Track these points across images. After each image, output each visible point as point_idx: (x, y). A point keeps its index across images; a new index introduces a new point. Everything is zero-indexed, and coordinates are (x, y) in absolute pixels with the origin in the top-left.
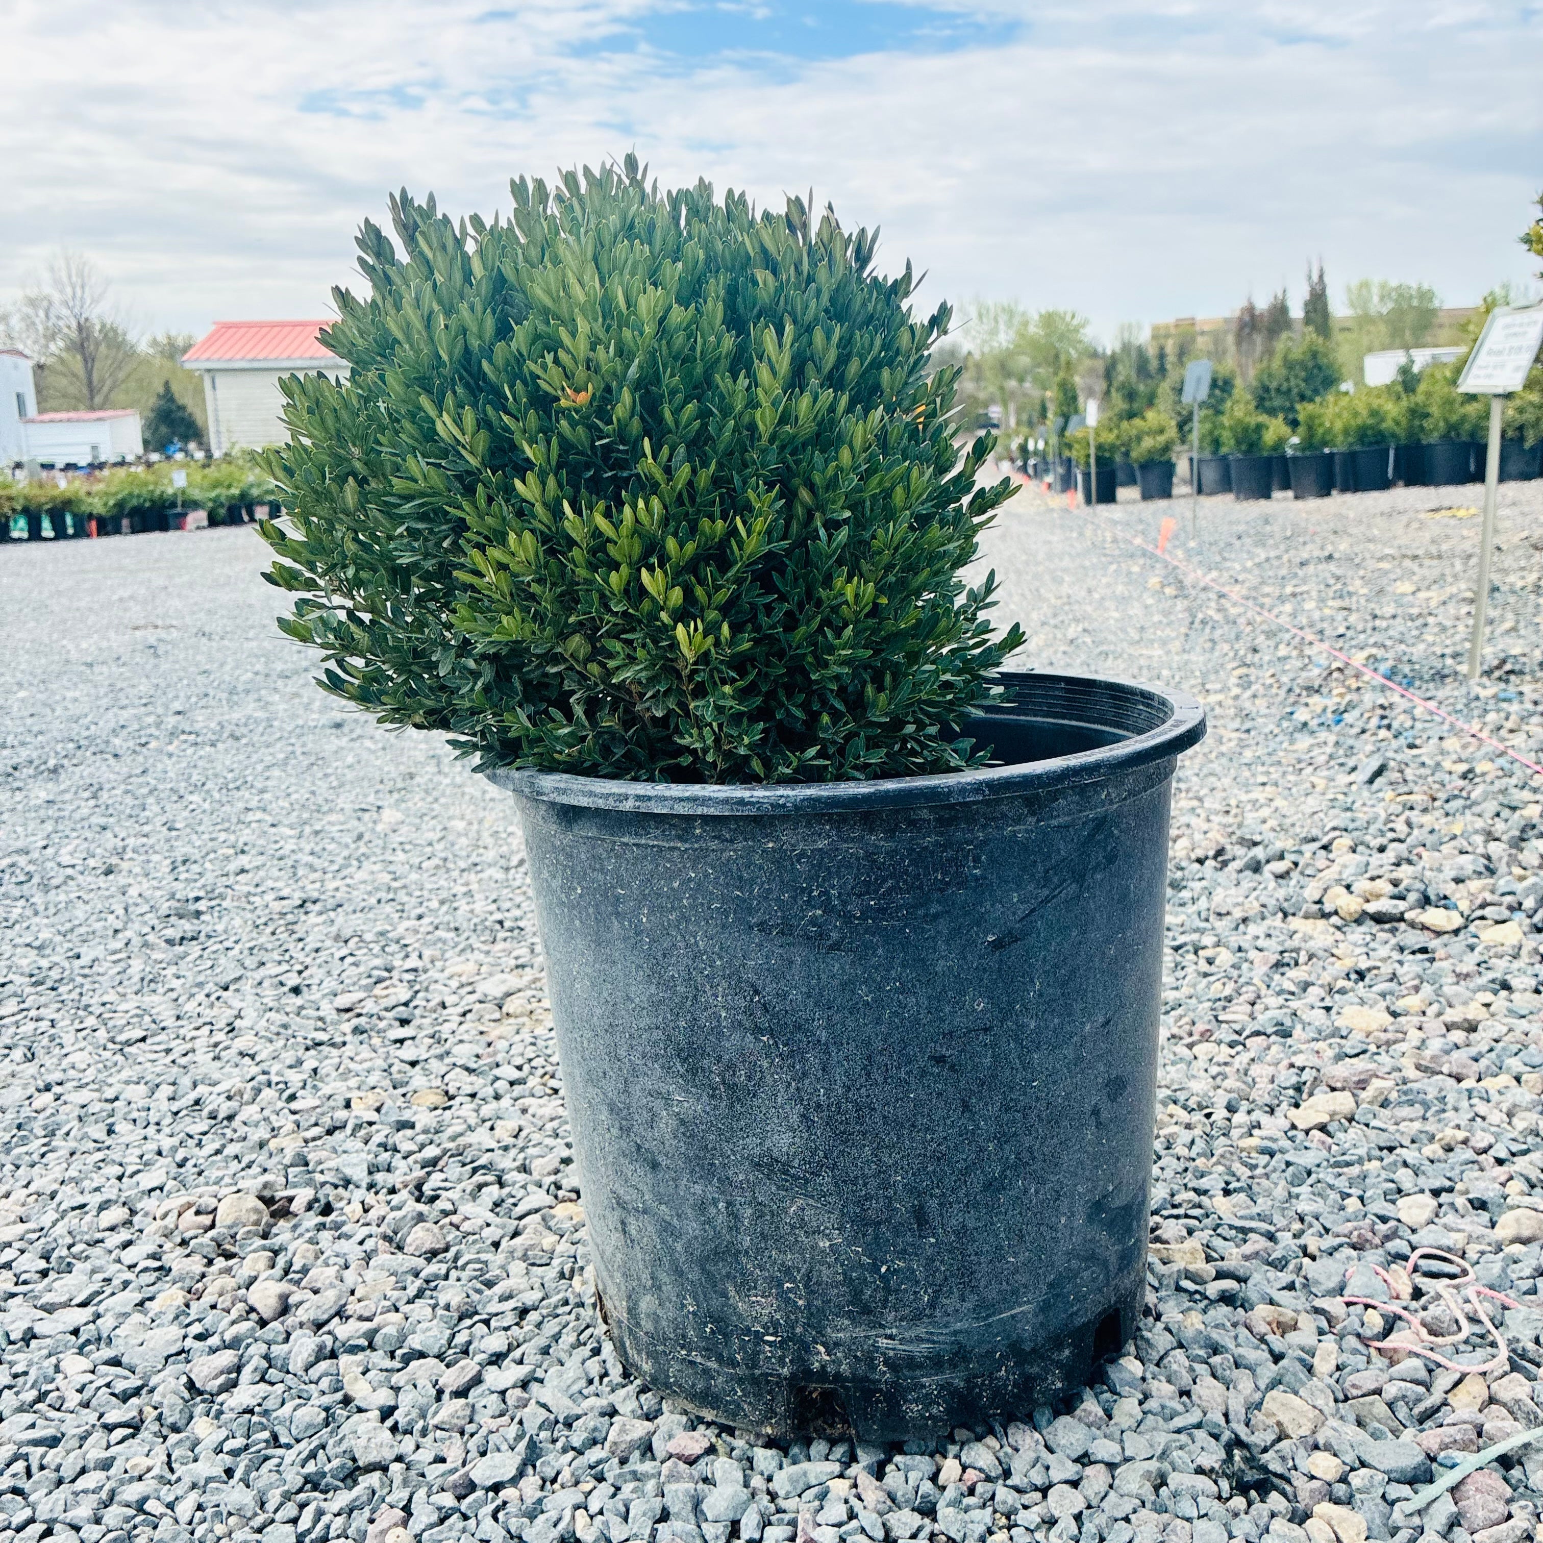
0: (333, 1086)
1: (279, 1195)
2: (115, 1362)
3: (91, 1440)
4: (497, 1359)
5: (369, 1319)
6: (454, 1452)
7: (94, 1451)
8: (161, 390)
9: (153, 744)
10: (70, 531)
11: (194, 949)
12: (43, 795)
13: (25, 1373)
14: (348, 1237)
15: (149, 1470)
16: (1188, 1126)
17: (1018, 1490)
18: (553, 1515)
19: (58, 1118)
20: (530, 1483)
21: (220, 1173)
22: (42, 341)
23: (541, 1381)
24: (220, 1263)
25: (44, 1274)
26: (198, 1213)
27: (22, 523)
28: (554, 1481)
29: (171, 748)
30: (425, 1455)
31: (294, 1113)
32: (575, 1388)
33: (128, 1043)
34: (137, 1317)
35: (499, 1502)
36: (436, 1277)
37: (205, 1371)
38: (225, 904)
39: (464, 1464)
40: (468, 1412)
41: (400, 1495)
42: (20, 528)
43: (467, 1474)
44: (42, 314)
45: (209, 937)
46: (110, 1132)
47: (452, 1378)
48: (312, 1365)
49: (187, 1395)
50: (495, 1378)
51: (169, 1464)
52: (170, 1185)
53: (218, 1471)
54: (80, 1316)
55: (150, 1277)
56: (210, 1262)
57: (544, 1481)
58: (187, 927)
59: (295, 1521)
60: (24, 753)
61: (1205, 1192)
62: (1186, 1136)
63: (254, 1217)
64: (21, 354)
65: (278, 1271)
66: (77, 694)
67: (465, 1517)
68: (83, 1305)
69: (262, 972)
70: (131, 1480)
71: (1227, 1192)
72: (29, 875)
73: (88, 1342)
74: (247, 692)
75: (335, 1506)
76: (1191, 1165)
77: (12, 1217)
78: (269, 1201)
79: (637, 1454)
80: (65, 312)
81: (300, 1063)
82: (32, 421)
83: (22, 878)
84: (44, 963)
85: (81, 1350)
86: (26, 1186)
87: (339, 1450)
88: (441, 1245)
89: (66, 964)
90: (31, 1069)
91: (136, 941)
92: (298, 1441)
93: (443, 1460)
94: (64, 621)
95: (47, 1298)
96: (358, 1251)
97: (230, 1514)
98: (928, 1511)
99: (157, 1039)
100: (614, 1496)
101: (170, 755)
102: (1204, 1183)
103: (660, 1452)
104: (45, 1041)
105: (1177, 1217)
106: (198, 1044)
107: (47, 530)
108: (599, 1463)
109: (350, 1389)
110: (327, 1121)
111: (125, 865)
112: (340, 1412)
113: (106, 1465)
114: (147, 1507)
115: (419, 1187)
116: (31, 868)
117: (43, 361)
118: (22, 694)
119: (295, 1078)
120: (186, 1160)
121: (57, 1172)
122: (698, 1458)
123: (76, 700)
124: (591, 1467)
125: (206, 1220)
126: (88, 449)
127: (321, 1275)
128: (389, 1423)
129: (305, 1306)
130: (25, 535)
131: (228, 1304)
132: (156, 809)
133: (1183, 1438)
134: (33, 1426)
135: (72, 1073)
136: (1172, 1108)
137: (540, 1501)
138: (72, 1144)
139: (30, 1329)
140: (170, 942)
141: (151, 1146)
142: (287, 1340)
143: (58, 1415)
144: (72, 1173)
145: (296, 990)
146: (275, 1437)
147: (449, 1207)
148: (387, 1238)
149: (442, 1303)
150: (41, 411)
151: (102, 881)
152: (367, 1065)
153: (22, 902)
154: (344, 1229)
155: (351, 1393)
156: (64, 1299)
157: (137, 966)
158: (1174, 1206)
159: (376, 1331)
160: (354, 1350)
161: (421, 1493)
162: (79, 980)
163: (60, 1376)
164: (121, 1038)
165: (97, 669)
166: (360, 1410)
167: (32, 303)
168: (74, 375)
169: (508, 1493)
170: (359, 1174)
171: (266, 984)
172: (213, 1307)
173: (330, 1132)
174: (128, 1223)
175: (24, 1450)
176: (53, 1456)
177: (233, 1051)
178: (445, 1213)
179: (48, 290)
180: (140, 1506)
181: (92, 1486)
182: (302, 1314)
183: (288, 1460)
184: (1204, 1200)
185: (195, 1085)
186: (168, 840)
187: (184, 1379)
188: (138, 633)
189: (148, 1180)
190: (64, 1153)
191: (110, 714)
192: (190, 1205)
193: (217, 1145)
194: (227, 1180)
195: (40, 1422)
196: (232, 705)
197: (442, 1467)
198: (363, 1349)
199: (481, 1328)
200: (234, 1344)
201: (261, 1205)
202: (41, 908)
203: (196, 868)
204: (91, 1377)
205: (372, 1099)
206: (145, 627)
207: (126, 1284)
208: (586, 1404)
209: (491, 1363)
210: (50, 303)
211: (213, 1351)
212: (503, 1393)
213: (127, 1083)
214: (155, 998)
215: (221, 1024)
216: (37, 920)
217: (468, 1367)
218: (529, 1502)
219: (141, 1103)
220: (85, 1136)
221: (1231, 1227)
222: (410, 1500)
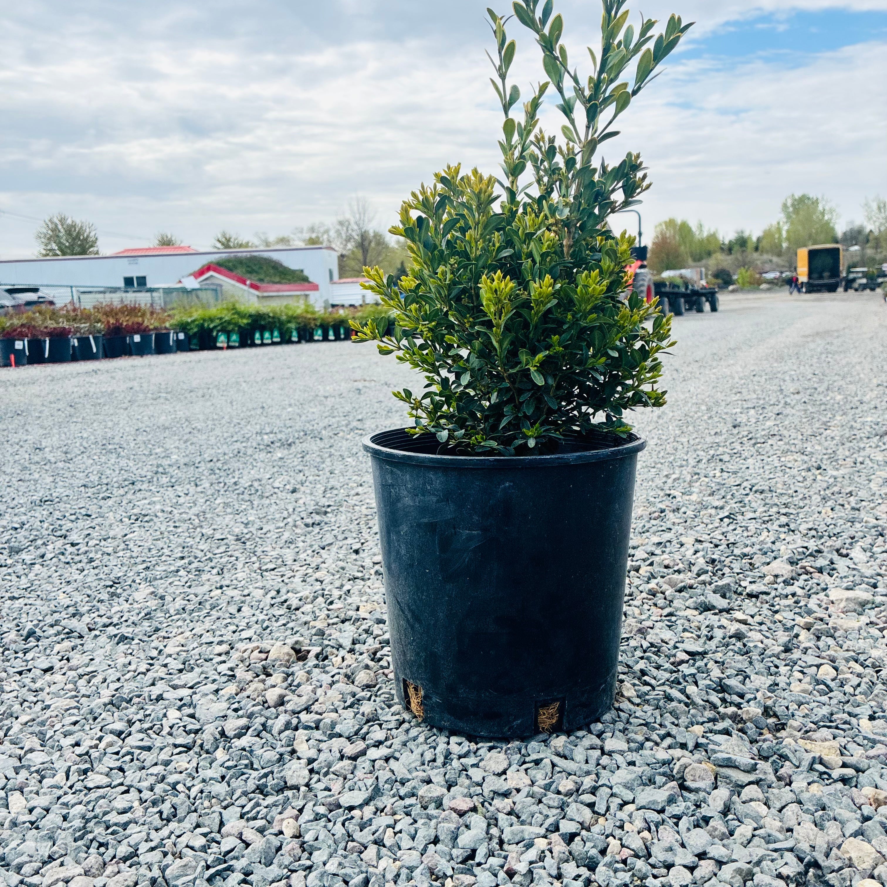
0: (354, 599)
1: (303, 648)
2: (192, 716)
3: (164, 750)
4: (378, 744)
5: (321, 714)
6: (336, 786)
7: (164, 756)
8: (399, 266)
9: (341, 434)
10: (342, 336)
11: (317, 529)
12: (279, 455)
13: (150, 715)
14: (327, 672)
15: (186, 769)
16: (859, 675)
17: (653, 866)
18: (373, 828)
19: (218, 602)
20: (368, 811)
21: (279, 635)
22: (344, 243)
23: (397, 759)
24: (263, 677)
25: (181, 671)
26: (260, 652)
27: (320, 332)
28: (382, 811)
29: (348, 436)
30: (320, 786)
31: (328, 610)
32: (413, 765)
33: (266, 570)
34: (211, 696)
35: (349, 816)
36: (364, 698)
37: (231, 726)
38: (341, 509)
39: (339, 793)
40: (351, 768)
41: (300, 803)
42: (318, 335)
43: (338, 799)
44: (345, 229)
45: (326, 523)
46: (239, 610)
47: (350, 749)
48: (282, 731)
49: (218, 736)
50: (373, 753)
51: (197, 769)
52: (255, 637)
53: (218, 776)
54: (185, 692)
55: (225, 679)
56: (258, 676)
57: (377, 809)
58: (317, 518)
59: (243, 807)
60: (279, 436)
61: (855, 716)
62: (855, 681)
63: (287, 658)
64: (333, 249)
65: (285, 684)
66: (315, 410)
67: (330, 821)
68: (191, 688)
69: (345, 542)
70: (176, 772)
71: (872, 718)
72: (257, 491)
73: (184, 705)
74: (397, 411)
75: (265, 803)
76: (852, 698)
77: (177, 643)
78: (297, 651)
79: (433, 805)
80: (355, 227)
81: (342, 586)
82: (335, 283)
83: (253, 492)
84: (245, 531)
85: (179, 709)
86: (191, 631)
87: (279, 775)
88: (373, 683)
89: (255, 532)
90: (218, 578)
91: (291, 524)
92: (263, 768)
93: (330, 790)
94: (323, 377)
95: (176, 682)
96: (330, 680)
97: (214, 797)
98: (592, 867)
99: (279, 570)
100: (412, 824)
101: (347, 440)
102: (857, 710)
103: (445, 806)
104: (230, 566)
105: (829, 727)
106: (297, 574)
107: (332, 337)
108: (411, 806)
109: (296, 747)
110: (342, 616)
111: (302, 489)
112: (287, 757)
113: (167, 763)
114: (177, 787)
115: (375, 653)
116: (260, 488)
117: (344, 252)
118: (290, 409)
119: (336, 593)
120: (268, 627)
121: (207, 625)
122: (466, 812)
123: (313, 413)
124: (405, 807)
125: (263, 656)
126: (360, 297)
127: (306, 689)
128: (310, 767)
129: (291, 702)
130: (321, 338)
131: (255, 696)
132: (329, 464)
133: (775, 855)
134: (142, 740)
135: (235, 582)
136: (852, 664)
137: (370, 820)
138: (220, 614)
139: (161, 695)
140: (307, 525)
141: (254, 619)
142: (277, 717)
143: (156, 736)
144: (214, 627)
145: (357, 552)
146: (252, 764)
147: (386, 664)
148: (347, 676)
149: (361, 712)
150: (341, 277)
151: (289, 496)
152: (375, 591)
153: (249, 503)
154: (327, 669)
155: (296, 749)
156: (182, 683)
157: (286, 535)
158: (831, 721)
159: (322, 720)
160: (307, 728)
161: (311, 804)
162: (257, 539)
163: (165, 719)
164: (264, 568)
165: (329, 399)
166: (299, 758)
167: (341, 223)
168: (359, 260)
169: (356, 813)
170: (347, 644)
171: (344, 548)
172: (248, 697)
173: (343, 622)
174: (227, 653)
175: (132, 751)
176: (145, 755)
177: (313, 578)
178: (382, 667)
179: (348, 215)
180: (174, 786)
181: (155, 772)
182: (289, 707)
183: (252, 777)
184: (854, 721)
185: (288, 592)
186: (327, 478)
187: (220, 729)
188: (356, 383)
189: (245, 634)
190: (214, 617)
191: (327, 420)
192: (258, 647)
193: (284, 622)
194: (281, 638)
195: (146, 739)
196: (387, 417)
197: (327, 793)
198: (312, 728)
199: (377, 727)
200: (250, 716)
201: (292, 652)
202: (255, 506)
203: (335, 492)
204: (179, 721)
205: (369, 607)
206: (360, 381)
207: (214, 681)
208: (415, 774)
209: (374, 746)
210: (349, 224)
211: (239, 717)
212: (374, 761)
213: (256, 588)
214: (288, 550)
215: (313, 565)
216: (251, 511)
217: (360, 745)
218: (365, 819)
219: (258, 598)
220: (227, 611)
221: (865, 738)
222: (304, 807)
